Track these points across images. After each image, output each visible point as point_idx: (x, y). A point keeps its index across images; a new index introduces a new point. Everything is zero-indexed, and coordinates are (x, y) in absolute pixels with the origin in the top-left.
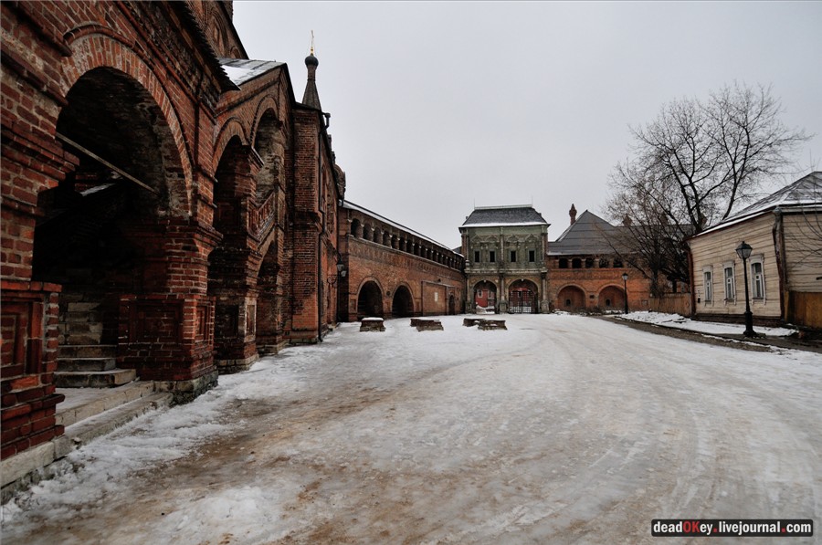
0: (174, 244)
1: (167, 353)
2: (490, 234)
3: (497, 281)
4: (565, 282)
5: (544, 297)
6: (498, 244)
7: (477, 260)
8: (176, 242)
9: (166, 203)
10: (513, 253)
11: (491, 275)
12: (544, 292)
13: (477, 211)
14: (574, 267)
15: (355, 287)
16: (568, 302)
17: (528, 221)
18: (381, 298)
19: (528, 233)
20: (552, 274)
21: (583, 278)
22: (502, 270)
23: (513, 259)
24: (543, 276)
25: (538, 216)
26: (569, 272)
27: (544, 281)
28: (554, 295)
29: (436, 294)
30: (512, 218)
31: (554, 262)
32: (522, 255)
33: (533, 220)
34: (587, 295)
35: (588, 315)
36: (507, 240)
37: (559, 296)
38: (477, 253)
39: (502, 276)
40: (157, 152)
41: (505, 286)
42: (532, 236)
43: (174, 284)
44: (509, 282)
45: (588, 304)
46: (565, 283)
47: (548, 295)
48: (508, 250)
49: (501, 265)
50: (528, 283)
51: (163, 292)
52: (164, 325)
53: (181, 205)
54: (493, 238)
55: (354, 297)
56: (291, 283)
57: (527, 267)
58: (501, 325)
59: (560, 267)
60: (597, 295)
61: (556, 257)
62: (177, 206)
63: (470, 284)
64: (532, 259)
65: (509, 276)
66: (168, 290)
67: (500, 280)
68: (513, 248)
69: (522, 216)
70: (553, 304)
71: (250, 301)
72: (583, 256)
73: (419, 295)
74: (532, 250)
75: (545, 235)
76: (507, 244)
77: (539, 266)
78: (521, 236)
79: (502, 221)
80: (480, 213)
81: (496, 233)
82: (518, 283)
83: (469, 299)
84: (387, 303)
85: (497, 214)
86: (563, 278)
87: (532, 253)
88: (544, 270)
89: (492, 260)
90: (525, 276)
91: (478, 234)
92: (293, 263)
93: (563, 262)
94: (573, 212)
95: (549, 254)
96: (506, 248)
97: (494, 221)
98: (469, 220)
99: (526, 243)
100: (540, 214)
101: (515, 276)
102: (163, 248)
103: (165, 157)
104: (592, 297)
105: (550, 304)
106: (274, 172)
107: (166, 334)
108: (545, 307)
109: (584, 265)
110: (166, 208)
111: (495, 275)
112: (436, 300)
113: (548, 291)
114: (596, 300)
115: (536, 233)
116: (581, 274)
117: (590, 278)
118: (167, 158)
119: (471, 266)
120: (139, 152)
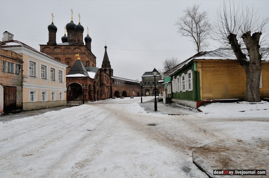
2: (148, 78)
6: (150, 80)
7: (145, 84)
10: (153, 82)
11: (148, 87)
12: (160, 91)
13: (146, 73)
15: (113, 92)
18: (119, 93)
25: (159, 74)
27: (160, 89)
29: (134, 92)
38: (145, 83)
39: (151, 88)
44: (152, 89)
49: (151, 85)
50: (157, 89)
54: (149, 79)
55: (113, 94)
56: (101, 93)
63: (144, 90)
64: (158, 84)
71: (96, 95)
73: (129, 93)
76: (152, 80)
79: (151, 75)
80: (147, 73)
81: (150, 78)
83: (144, 93)
84: (121, 95)
85: (150, 73)
88: (160, 86)
89: (149, 84)
91: (146, 78)
92: (101, 90)
97: (149, 75)
98: (144, 75)
101: (154, 87)
106: (98, 80)
112: (134, 93)
115: (158, 78)
119: (144, 86)
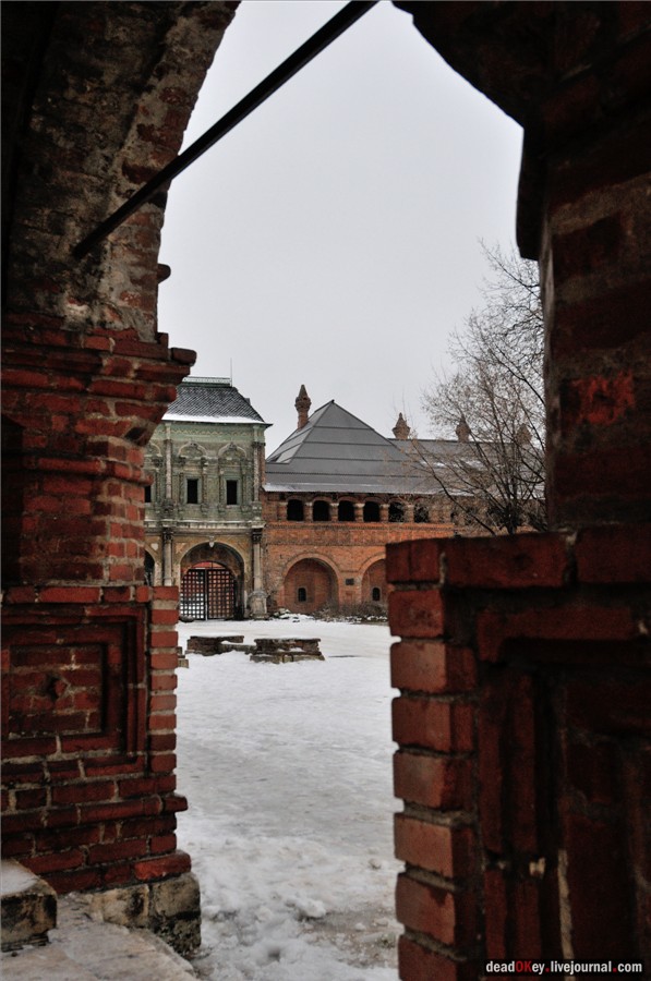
0: (114, 418)
1: (104, 789)
3: (155, 546)
4: (299, 550)
5: (258, 583)
6: (159, 463)
8: (119, 413)
9: (92, 280)
10: (193, 484)
12: (258, 573)
14: (316, 518)
16: (302, 595)
17: (224, 414)
19: (224, 441)
20: (273, 533)
21: (334, 542)
22: (168, 522)
23: (192, 498)
24: (255, 536)
25: (244, 405)
26: (306, 529)
27: (257, 547)
28: (277, 579)
30: (189, 405)
31: (278, 507)
32: (212, 489)
33: (235, 412)
34: (341, 578)
35: (364, 621)
36: (180, 453)
37: (287, 579)
39: (166, 535)
40: (125, 110)
41: (174, 560)
42: (233, 449)
43: (120, 551)
44: (182, 548)
45: (341, 597)
46: (298, 553)
47: (265, 577)
48: (181, 475)
49: (167, 509)
50: (222, 550)
51: (82, 577)
52: (71, 692)
53: (134, 291)
57: (221, 514)
58: (310, 648)
59: (290, 518)
60: (359, 579)
61: (282, 496)
62: (122, 296)
64: (232, 499)
65: (182, 534)
66: (96, 572)
67: (163, 544)
68: (192, 471)
69: (212, 403)
70: (275, 597)
72: (334, 496)
74: (233, 477)
75: (260, 446)
76: (181, 461)
77: (247, 515)
78: (210, 447)
82: (203, 551)
86: (294, 542)
87: (232, 485)
88: (257, 523)
90: (219, 535)
93: (295, 507)
94: (303, 402)
95: (268, 488)
96: (177, 471)
99: (221, 462)
100: (247, 401)
101: (197, 534)
102: (80, 428)
103: (140, 128)
104: (350, 582)
105: (269, 598)
107: (76, 721)
108: (259, 604)
109: (334, 514)
110: (90, 298)
111: (152, 532)
113: (266, 570)
114: (358, 588)
115: (242, 441)
116: (329, 535)
117: (346, 543)
118: (144, 132)
120: (71, 94)
